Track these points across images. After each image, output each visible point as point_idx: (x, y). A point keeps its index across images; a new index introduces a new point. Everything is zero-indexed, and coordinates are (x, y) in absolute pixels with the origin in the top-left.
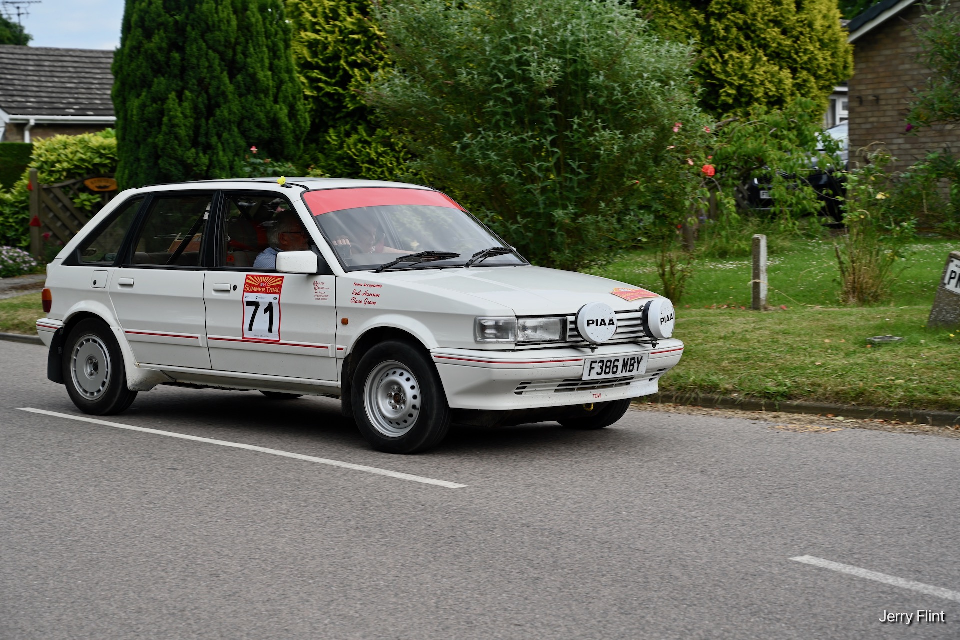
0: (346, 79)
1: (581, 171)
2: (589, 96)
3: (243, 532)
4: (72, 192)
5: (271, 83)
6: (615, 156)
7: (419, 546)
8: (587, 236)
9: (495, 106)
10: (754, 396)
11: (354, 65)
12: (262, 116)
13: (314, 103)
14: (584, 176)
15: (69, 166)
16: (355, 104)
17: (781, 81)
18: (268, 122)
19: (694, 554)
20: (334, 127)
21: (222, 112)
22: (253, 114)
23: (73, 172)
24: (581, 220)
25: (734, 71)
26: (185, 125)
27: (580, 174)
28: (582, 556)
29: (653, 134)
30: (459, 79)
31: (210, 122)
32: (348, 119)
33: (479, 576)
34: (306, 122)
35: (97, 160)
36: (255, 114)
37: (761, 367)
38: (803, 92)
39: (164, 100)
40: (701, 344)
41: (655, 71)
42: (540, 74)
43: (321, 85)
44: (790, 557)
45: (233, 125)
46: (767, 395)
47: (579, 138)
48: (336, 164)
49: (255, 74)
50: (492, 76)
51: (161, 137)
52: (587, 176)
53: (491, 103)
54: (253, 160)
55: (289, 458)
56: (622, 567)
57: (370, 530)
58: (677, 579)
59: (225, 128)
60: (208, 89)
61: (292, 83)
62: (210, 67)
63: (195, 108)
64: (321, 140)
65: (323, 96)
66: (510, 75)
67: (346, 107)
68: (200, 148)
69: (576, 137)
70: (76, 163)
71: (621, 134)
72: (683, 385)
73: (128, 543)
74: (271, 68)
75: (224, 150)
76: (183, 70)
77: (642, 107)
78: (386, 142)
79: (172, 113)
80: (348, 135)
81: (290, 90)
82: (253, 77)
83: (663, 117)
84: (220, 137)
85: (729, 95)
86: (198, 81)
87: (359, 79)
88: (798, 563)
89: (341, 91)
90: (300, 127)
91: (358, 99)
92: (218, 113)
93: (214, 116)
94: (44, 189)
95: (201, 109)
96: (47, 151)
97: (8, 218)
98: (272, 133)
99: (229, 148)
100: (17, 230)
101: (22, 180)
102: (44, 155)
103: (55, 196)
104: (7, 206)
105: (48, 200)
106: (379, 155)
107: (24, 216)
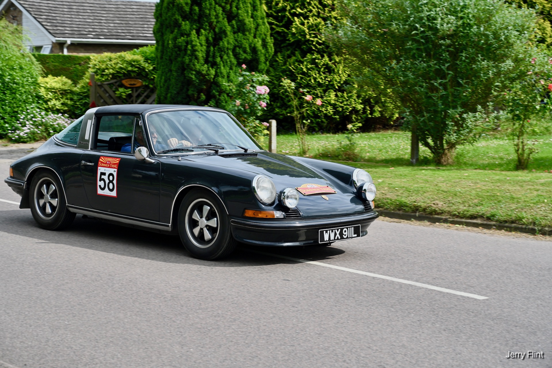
0: (289, 23)
1: (466, 86)
3: (371, 331)
4: (114, 87)
5: (252, 26)
6: (489, 77)
9: (412, 45)
11: (294, 15)
15: (113, 72)
16: (294, 38)
17: (544, 29)
18: (250, 49)
20: (281, 52)
21: (223, 43)
22: (241, 44)
23: (115, 75)
24: (464, 115)
26: (201, 50)
27: (464, 87)
30: (391, 27)
31: (216, 49)
32: (289, 47)
34: (271, 50)
35: (130, 68)
36: (243, 44)
39: (188, 35)
41: (515, 25)
42: (443, 25)
43: (274, 26)
45: (229, 51)
47: (465, 65)
48: (281, 74)
49: (243, 20)
51: (186, 57)
53: (410, 43)
54: (244, 73)
57: (454, 331)
59: (225, 53)
60: (215, 28)
62: (217, 15)
63: (207, 40)
66: (423, 25)
67: (289, 40)
68: (210, 65)
69: (462, 65)
70: (117, 70)
73: (303, 338)
74: (252, 17)
75: (224, 66)
76: (200, 17)
77: (506, 47)
78: (313, 61)
79: (193, 43)
80: (289, 57)
81: (262, 30)
84: (221, 57)
86: (209, 24)
87: (297, 23)
89: (286, 30)
90: (268, 52)
91: (297, 35)
92: (221, 43)
93: (219, 45)
94: (99, 85)
95: (210, 40)
96: (100, 62)
97: (75, 102)
98: (252, 56)
99: (227, 65)
100: (81, 109)
101: (83, 79)
102: (97, 65)
103: (105, 90)
104: (75, 94)
105: (101, 91)
106: (308, 69)
107: (86, 101)
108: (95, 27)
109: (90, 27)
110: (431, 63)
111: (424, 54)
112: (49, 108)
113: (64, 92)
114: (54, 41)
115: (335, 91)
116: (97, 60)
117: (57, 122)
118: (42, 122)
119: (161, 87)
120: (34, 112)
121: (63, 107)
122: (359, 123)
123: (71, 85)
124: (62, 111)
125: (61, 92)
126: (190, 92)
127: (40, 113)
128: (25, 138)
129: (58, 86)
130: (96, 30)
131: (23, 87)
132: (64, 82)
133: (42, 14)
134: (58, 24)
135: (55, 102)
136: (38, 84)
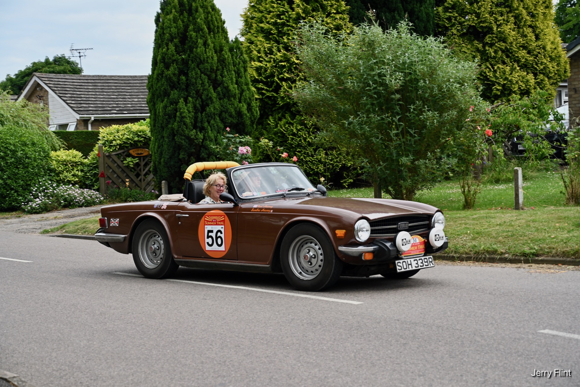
0: (278, 88)
1: (416, 135)
2: (419, 93)
3: (248, 327)
4: (122, 157)
5: (237, 91)
6: (435, 126)
7: (341, 330)
8: (420, 171)
9: (366, 100)
10: (517, 255)
11: (282, 80)
12: (233, 110)
13: (260, 102)
14: (417, 138)
15: (120, 142)
16: (283, 102)
17: (528, 81)
18: (236, 114)
19: (487, 330)
20: (272, 115)
21: (210, 109)
22: (227, 109)
23: (122, 145)
24: (416, 162)
25: (500, 76)
26: (189, 117)
27: (415, 136)
28: (428, 333)
29: (456, 113)
30: (346, 85)
31: (203, 114)
32: (280, 111)
33: (375, 343)
34: (257, 113)
35: (136, 139)
37: (520, 240)
38: (541, 87)
39: (177, 103)
40: (487, 228)
41: (456, 78)
42: (391, 81)
43: (264, 91)
44: (539, 330)
45: (216, 116)
46: (524, 255)
47: (414, 117)
48: (274, 136)
49: (228, 86)
50: (364, 83)
51: (176, 124)
52: (419, 138)
53: (365, 98)
54: (228, 135)
55: (265, 292)
56: (450, 337)
57: (315, 324)
58: (479, 342)
59: (212, 118)
60: (202, 96)
61: (248, 91)
62: (203, 83)
63: (195, 107)
64: (265, 123)
65: (265, 98)
66: (375, 82)
67: (278, 104)
68: (198, 130)
69: (412, 116)
70: (124, 140)
71: (437, 114)
72: (477, 251)
73: (189, 333)
74: (237, 83)
75: (211, 130)
76: (187, 86)
77: (449, 98)
78: (302, 123)
79: (181, 110)
80: (280, 119)
81: (247, 95)
82: (227, 88)
83: (461, 103)
84: (209, 122)
85: (498, 90)
86: (196, 92)
87: (286, 87)
88: (542, 333)
89: (275, 95)
90: (254, 116)
91: (285, 99)
92: (208, 109)
93: (206, 111)
94: (107, 156)
95: (198, 107)
96: (108, 134)
97: (86, 173)
98: (238, 120)
99: (214, 129)
100: (92, 180)
101: (93, 151)
102: (106, 137)
103: (113, 160)
104: (86, 166)
105: (109, 162)
106: (298, 130)
107: (96, 171)
108: (119, 103)
109: (114, 103)
110: (384, 116)
111: (377, 109)
112: (61, 180)
113: (74, 164)
114: (78, 118)
115: (325, 150)
116: (106, 132)
117: (68, 192)
118: (54, 193)
119: (155, 153)
120: (47, 184)
121: (73, 179)
122: (351, 178)
123: (81, 157)
124: (73, 182)
125: (72, 164)
126: (181, 156)
127: (52, 185)
128: (37, 209)
129: (69, 158)
130: (120, 105)
131: (35, 161)
132: (74, 155)
133: (66, 92)
134: (82, 102)
135: (66, 174)
136: (50, 158)
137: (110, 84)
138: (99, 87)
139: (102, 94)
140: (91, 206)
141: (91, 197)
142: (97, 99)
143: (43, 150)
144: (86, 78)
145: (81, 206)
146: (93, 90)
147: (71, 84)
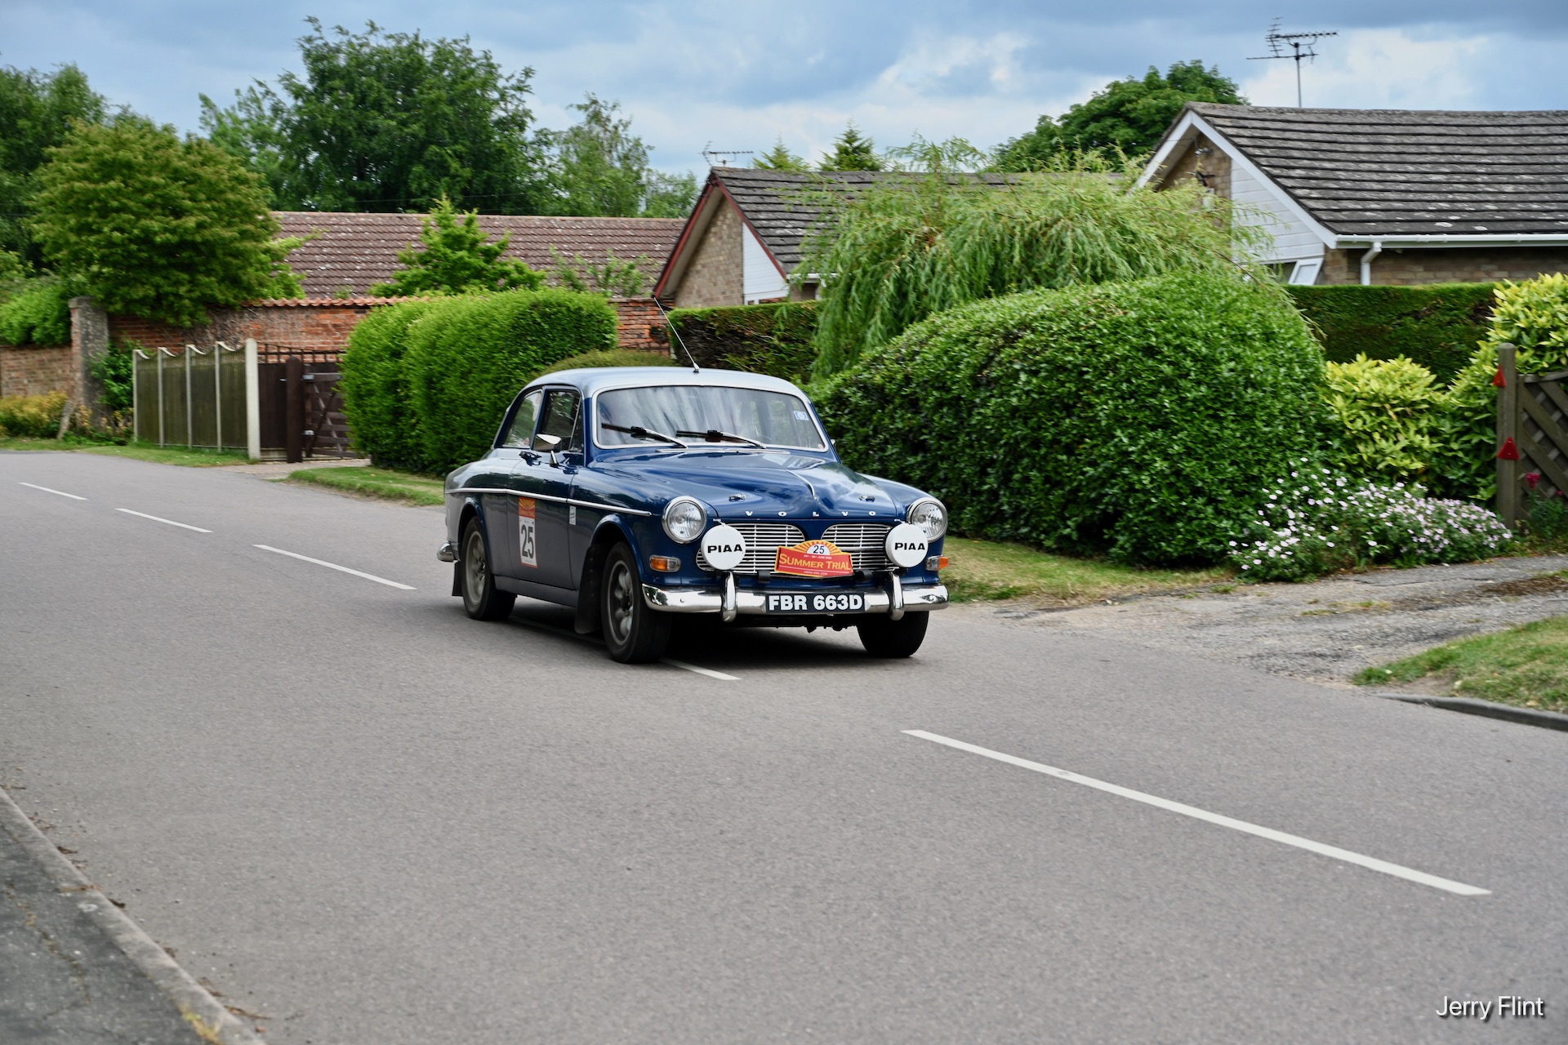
94: (1527, 385)
96: (1528, 307)
97: (1446, 441)
100: (1467, 466)
102: (1522, 316)
103: (1548, 398)
104: (1444, 417)
105: (1534, 405)
107: (1483, 438)
108: (1458, 197)
109: (1443, 197)
112: (1361, 463)
113: (1408, 410)
114: (1332, 246)
116: (1519, 300)
117: (1390, 510)
118: (1341, 512)
120: (1314, 477)
121: (1407, 462)
123: (1431, 385)
124: (1404, 473)
125: (1399, 409)
127: (1334, 482)
128: (1286, 567)
129: (1389, 389)
130: (1460, 206)
131: (1275, 395)
132: (1406, 376)
133: (1291, 163)
134: (1341, 194)
135: (1383, 444)
136: (1324, 385)
137: (1422, 139)
138: (1391, 149)
139: (1400, 168)
140: (1471, 561)
141: (1471, 529)
142: (1388, 186)
143: (1298, 356)
144: (1349, 120)
145: (1436, 562)
146: (1373, 157)
147: (1303, 136)
